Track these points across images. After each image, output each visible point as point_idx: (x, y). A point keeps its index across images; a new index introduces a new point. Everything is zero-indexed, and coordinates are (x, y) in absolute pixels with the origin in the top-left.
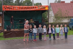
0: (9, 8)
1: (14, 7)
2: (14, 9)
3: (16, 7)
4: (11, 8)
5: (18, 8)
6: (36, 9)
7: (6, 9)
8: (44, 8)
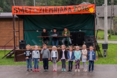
0: (22, 10)
1: (30, 9)
2: (30, 12)
3: (34, 9)
4: (26, 11)
5: (37, 9)
6: (70, 12)
7: (17, 12)
8: (86, 9)
